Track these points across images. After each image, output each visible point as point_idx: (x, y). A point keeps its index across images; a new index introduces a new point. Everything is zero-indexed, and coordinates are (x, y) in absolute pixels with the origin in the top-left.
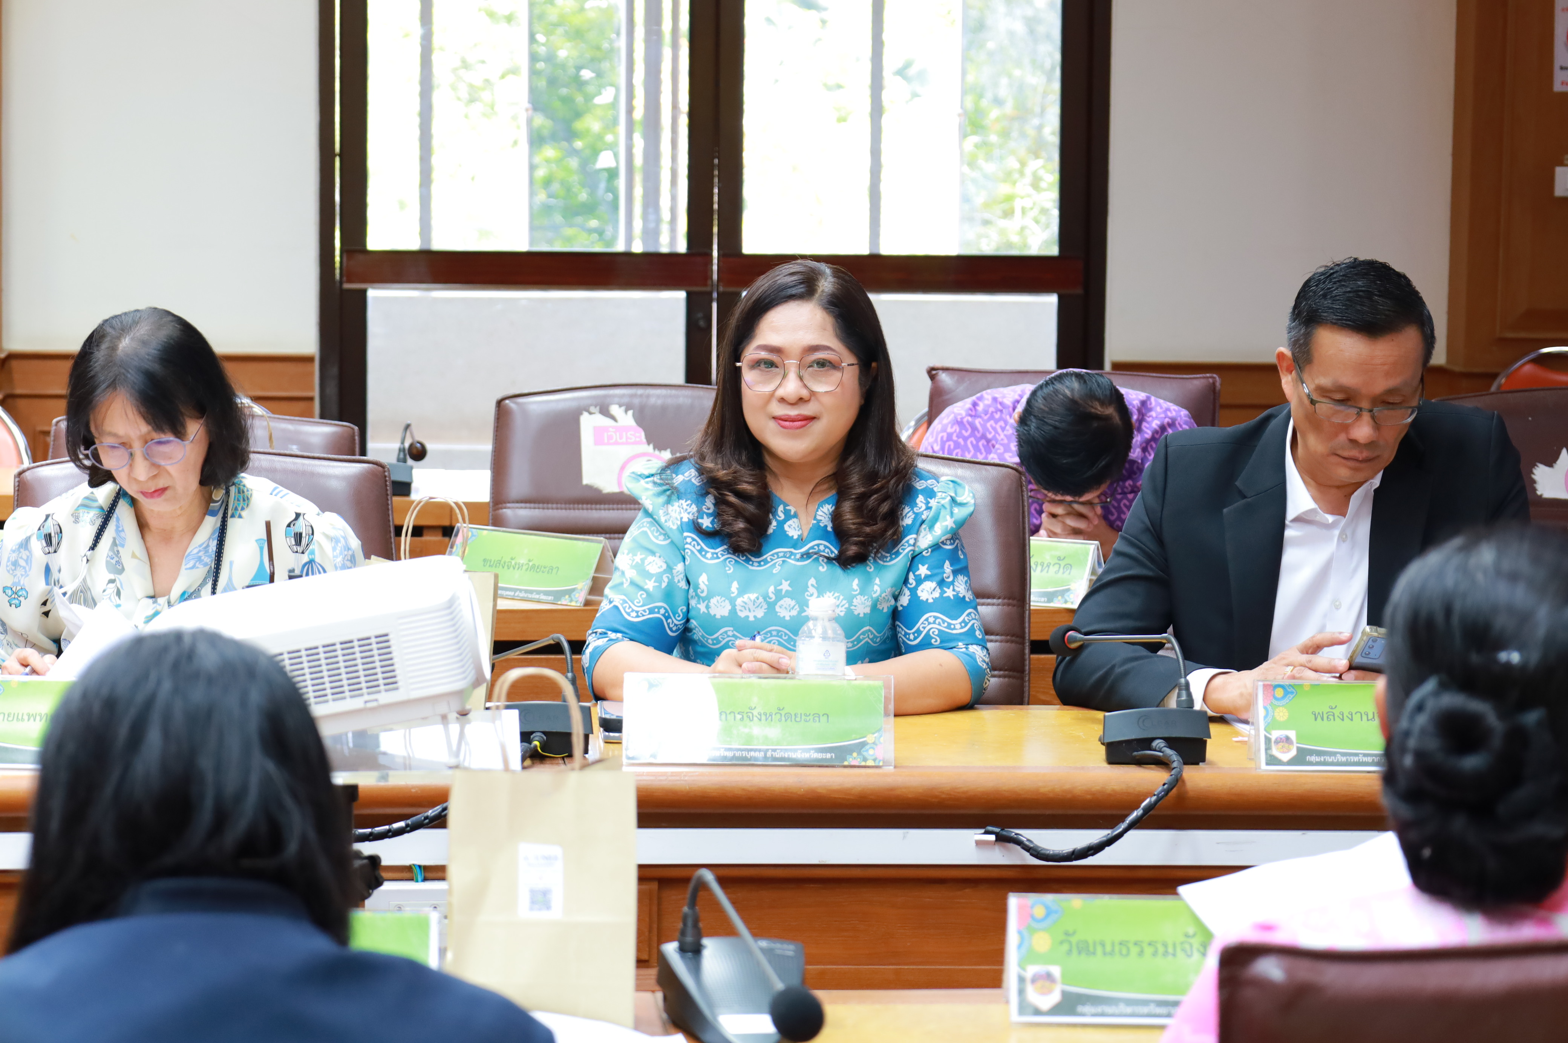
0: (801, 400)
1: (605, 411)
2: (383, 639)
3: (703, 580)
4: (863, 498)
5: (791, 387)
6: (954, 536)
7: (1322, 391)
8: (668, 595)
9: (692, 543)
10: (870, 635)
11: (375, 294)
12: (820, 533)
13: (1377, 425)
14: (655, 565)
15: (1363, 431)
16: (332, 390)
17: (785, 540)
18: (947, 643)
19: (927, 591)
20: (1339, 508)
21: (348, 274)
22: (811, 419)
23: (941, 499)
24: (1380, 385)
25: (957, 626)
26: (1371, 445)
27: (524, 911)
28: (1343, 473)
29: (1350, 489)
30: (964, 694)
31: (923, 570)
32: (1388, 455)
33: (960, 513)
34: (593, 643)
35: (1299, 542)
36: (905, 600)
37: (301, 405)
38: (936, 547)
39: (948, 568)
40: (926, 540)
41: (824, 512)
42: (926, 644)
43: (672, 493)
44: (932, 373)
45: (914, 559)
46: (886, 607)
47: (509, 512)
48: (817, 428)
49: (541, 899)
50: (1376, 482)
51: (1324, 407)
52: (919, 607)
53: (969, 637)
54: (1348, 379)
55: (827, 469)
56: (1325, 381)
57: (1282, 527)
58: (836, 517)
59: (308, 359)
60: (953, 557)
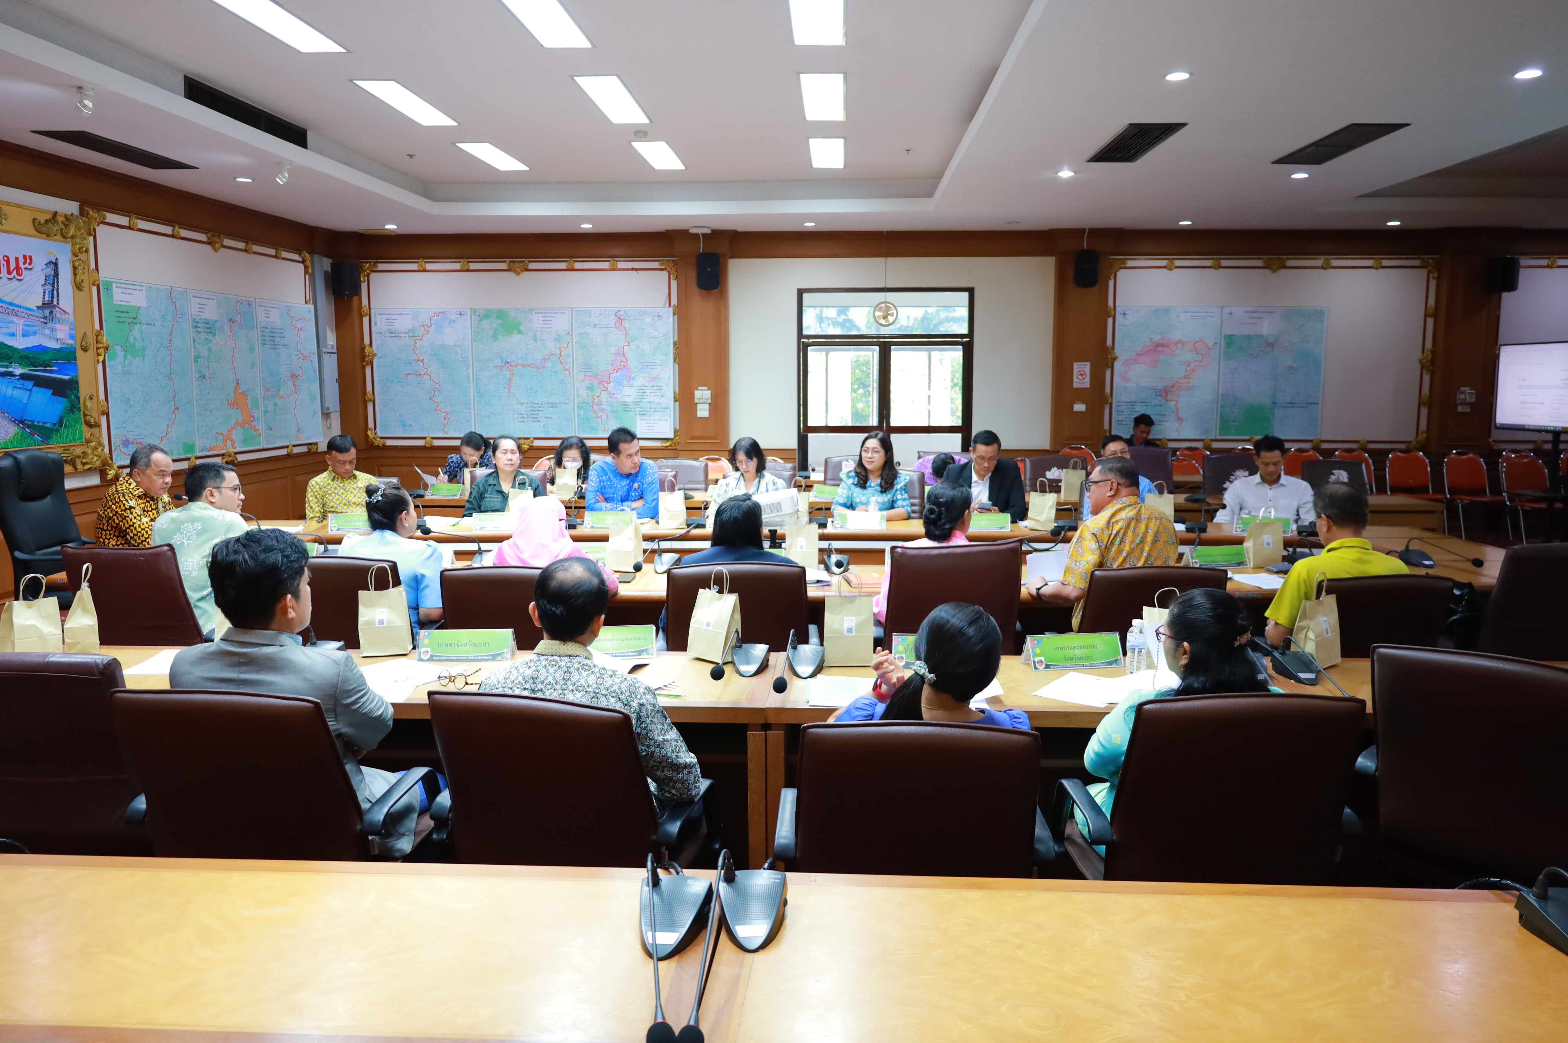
0: (871, 458)
1: (847, 461)
2: (779, 503)
3: (855, 495)
4: (886, 479)
5: (869, 455)
6: (905, 485)
7: (978, 457)
8: (848, 497)
9: (853, 487)
10: (887, 505)
11: (810, 435)
12: (877, 485)
13: (989, 463)
14: (845, 492)
15: (986, 465)
16: (801, 457)
17: (870, 486)
18: (903, 506)
19: (899, 497)
20: (983, 480)
21: (804, 431)
22: (873, 462)
23: (902, 478)
24: (989, 455)
25: (905, 503)
26: (988, 467)
27: (799, 549)
28: (983, 473)
29: (984, 476)
30: (906, 516)
31: (898, 492)
32: (992, 468)
33: (906, 481)
34: (833, 507)
35: (975, 487)
36: (895, 498)
37: (792, 460)
38: (901, 488)
39: (903, 492)
40: (899, 486)
41: (879, 481)
42: (899, 507)
43: (849, 477)
44: (918, 452)
45: (897, 490)
46: (891, 500)
47: (827, 482)
48: (874, 464)
49: (802, 547)
50: (990, 474)
51: (978, 460)
52: (897, 500)
53: (907, 506)
54: (983, 454)
55: (879, 472)
56: (978, 455)
57: (971, 483)
58: (881, 483)
59: (795, 450)
60: (905, 490)
